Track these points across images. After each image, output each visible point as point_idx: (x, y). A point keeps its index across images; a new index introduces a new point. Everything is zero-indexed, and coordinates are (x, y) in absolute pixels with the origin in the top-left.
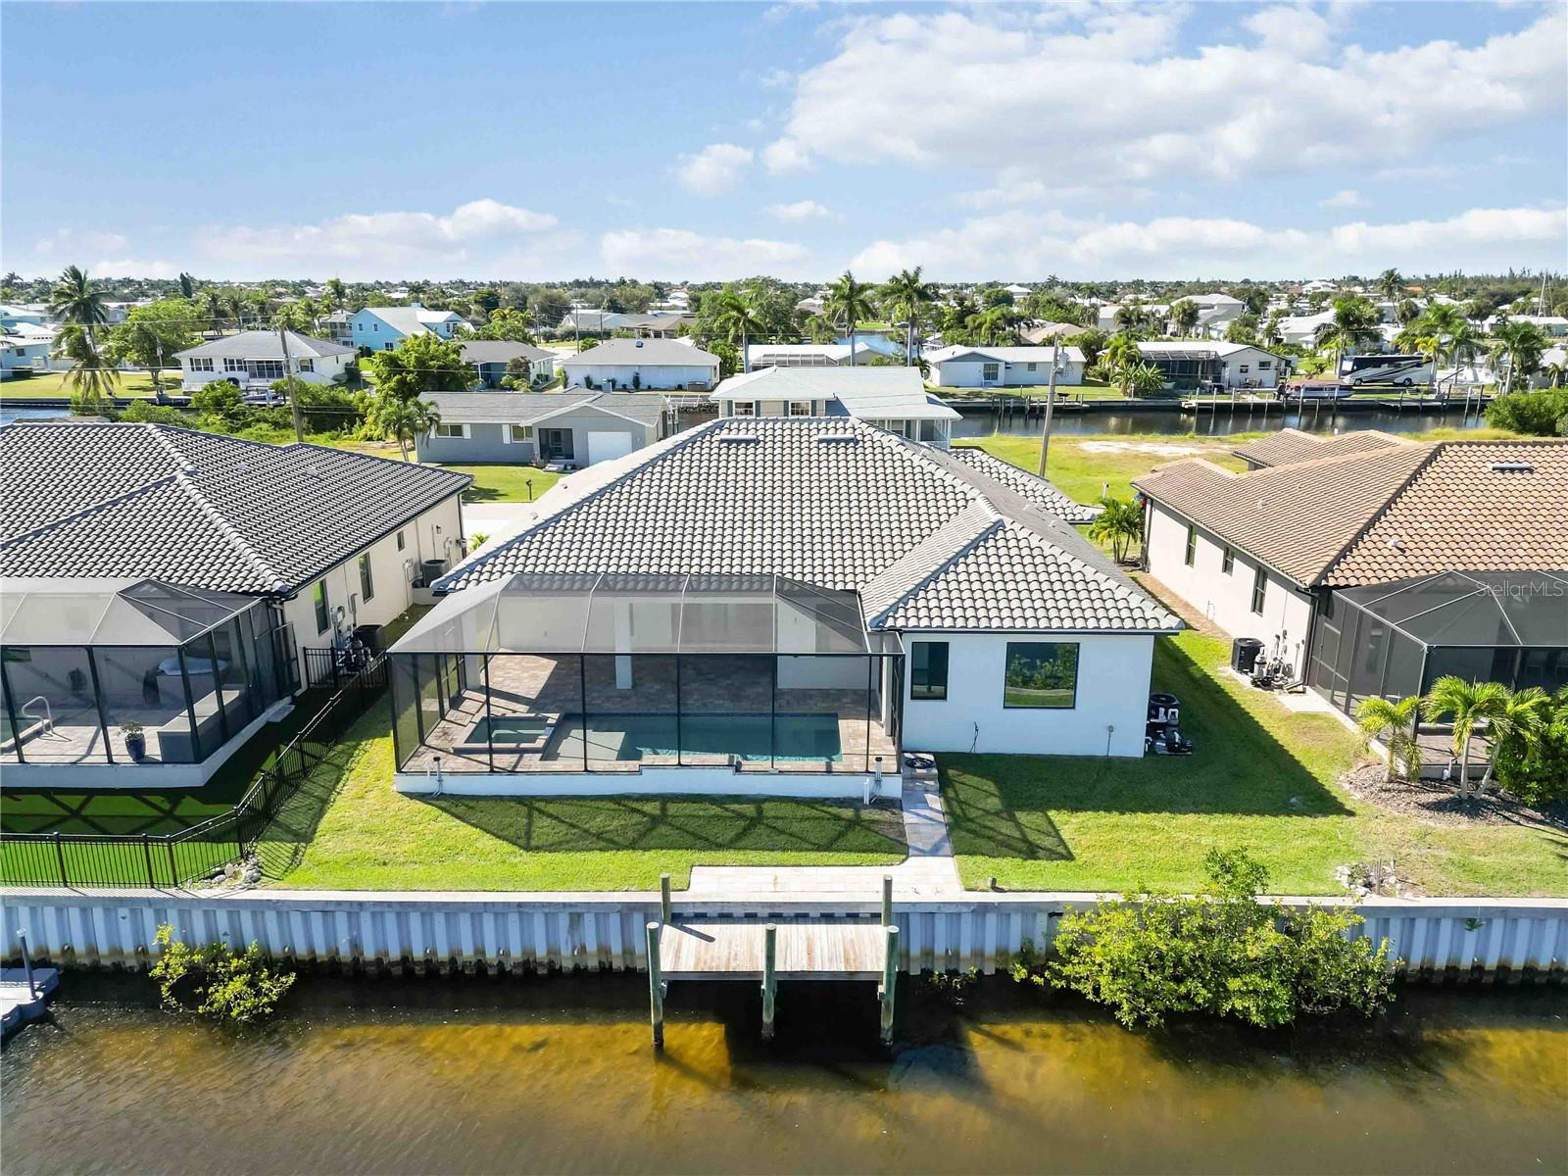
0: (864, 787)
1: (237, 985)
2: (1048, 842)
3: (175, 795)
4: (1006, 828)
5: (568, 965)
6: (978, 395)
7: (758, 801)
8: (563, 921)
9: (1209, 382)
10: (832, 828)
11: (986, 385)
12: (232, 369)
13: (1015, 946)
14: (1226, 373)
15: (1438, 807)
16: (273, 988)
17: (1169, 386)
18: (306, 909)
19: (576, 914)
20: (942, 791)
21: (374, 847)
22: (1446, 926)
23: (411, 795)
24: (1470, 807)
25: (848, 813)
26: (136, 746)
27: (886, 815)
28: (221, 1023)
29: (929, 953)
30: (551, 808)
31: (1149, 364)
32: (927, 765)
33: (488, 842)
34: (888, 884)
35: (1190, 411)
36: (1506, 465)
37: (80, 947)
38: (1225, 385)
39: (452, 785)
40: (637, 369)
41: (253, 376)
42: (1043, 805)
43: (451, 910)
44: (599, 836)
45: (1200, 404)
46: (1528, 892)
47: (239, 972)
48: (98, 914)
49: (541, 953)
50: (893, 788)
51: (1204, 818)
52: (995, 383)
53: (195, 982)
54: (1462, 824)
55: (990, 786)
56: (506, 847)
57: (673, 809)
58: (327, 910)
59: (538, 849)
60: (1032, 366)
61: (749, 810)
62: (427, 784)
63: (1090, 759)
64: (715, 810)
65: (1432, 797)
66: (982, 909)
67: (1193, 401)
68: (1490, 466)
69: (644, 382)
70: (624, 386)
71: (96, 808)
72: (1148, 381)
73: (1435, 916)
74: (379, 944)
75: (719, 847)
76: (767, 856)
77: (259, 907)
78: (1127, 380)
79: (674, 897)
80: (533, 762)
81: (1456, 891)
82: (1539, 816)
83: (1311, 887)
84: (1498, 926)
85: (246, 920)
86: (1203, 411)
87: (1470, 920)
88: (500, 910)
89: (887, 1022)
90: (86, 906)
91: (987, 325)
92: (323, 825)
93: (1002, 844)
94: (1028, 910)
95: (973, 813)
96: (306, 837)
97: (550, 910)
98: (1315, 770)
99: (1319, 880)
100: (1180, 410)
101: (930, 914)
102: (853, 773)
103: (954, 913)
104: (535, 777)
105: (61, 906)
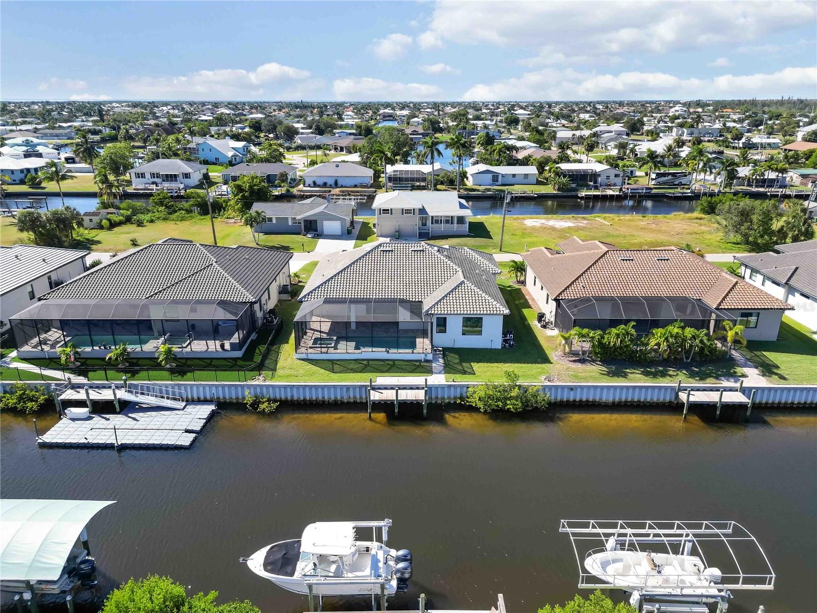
0: (422, 357)
1: (266, 404)
2: (469, 370)
3: (235, 359)
4: (460, 367)
5: (346, 401)
6: (489, 190)
7: (394, 361)
8: (345, 389)
9: (592, 183)
10: (413, 368)
11: (493, 185)
12: (154, 177)
13: (458, 395)
14: (599, 179)
15: (575, 361)
16: (274, 406)
17: (574, 185)
18: (280, 387)
19: (348, 388)
20: (443, 358)
21: (293, 372)
22: (566, 390)
23: (300, 359)
24: (582, 361)
25: (418, 364)
26: (222, 346)
27: (428, 364)
28: (263, 413)
29: (437, 398)
30: (338, 362)
31: (564, 177)
32: (440, 351)
33: (322, 371)
34: (426, 380)
35: (582, 198)
36: (626, 258)
37: (221, 397)
38: (599, 185)
39: (310, 356)
40: (336, 178)
41: (164, 181)
42: (470, 361)
43: (316, 387)
44: (352, 369)
45: (586, 195)
46: (588, 382)
47: (266, 402)
48: (226, 389)
49: (339, 398)
50: (430, 357)
51: (512, 364)
52: (497, 183)
53: (256, 404)
54: (579, 365)
55: (457, 357)
56: (327, 372)
57: (370, 363)
58: (285, 387)
59: (336, 373)
60: (514, 176)
61: (391, 363)
62: (304, 356)
63: (486, 349)
64: (382, 363)
65: (574, 359)
66: (450, 386)
67: (583, 193)
68: (620, 258)
69: (340, 183)
70: (331, 185)
71: (214, 362)
72: (564, 185)
73: (563, 387)
74: (298, 396)
75: (383, 372)
76: (396, 374)
77: (268, 386)
78: (555, 184)
79: (373, 384)
80: (331, 350)
81: (570, 381)
82: (600, 363)
83: (534, 381)
84: (579, 390)
85: (264, 389)
86: (587, 198)
87: (571, 389)
88: (329, 387)
89: (425, 411)
90: (223, 386)
91: (497, 150)
92: (278, 367)
93: (457, 371)
94: (462, 386)
95: (451, 363)
96: (274, 370)
97: (342, 387)
98: (547, 352)
99: (537, 379)
100: (577, 197)
101: (437, 387)
102: (419, 353)
103: (442, 387)
104: (333, 354)
105: (217, 386)
